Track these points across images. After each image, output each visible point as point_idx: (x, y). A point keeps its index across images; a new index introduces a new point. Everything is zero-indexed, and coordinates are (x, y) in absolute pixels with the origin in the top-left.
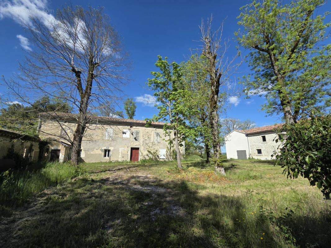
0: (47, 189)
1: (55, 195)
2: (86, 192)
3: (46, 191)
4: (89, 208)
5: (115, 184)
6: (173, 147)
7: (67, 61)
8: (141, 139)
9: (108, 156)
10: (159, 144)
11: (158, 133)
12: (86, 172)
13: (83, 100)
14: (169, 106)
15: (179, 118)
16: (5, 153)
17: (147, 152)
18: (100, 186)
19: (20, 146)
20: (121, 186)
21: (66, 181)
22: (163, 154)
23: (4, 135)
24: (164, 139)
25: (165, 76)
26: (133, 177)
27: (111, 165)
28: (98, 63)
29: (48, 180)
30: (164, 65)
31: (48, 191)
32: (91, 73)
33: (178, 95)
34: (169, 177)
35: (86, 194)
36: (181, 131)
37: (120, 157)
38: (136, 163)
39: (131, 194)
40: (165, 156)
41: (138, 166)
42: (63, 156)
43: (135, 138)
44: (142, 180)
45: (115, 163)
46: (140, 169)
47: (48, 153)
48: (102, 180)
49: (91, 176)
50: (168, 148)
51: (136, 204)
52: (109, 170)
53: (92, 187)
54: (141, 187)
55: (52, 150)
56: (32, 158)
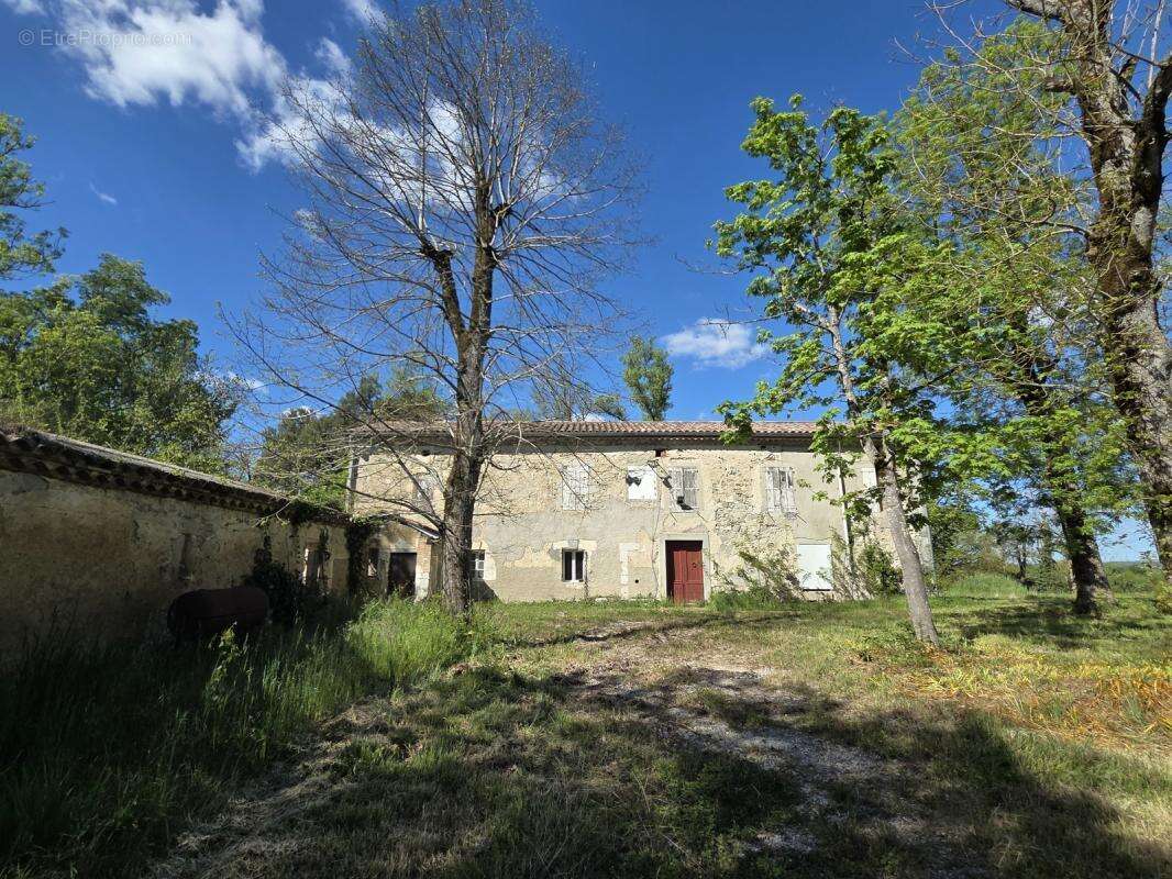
0: (359, 704)
1: (378, 738)
2: (488, 735)
3: (352, 716)
4: (496, 824)
5: (607, 703)
6: (864, 533)
7: (404, 220)
8: (707, 503)
9: (579, 576)
10: (793, 525)
11: (783, 473)
12: (496, 641)
13: (466, 355)
14: (833, 330)
15: (894, 384)
16: (247, 566)
17: (741, 562)
18: (547, 709)
19: (290, 541)
20: (635, 716)
21: (425, 674)
22: (814, 567)
23: (238, 503)
24: (821, 496)
25: (796, 187)
26: (688, 676)
27: (594, 612)
28: (506, 205)
29: (365, 666)
30: (789, 135)
31: (361, 713)
32: (484, 245)
33: (881, 265)
34: (874, 687)
35: (488, 743)
36: (914, 449)
37: (625, 579)
38: (693, 608)
39: (689, 769)
40: (829, 575)
41: (703, 622)
42: (427, 576)
43: (680, 501)
44: (732, 693)
45: (605, 604)
46: (717, 638)
47: (376, 567)
48: (557, 679)
49: (515, 658)
50: (838, 538)
51: (720, 839)
52: (583, 637)
53: (513, 713)
54: (731, 734)
55: (393, 554)
56: (329, 582)
